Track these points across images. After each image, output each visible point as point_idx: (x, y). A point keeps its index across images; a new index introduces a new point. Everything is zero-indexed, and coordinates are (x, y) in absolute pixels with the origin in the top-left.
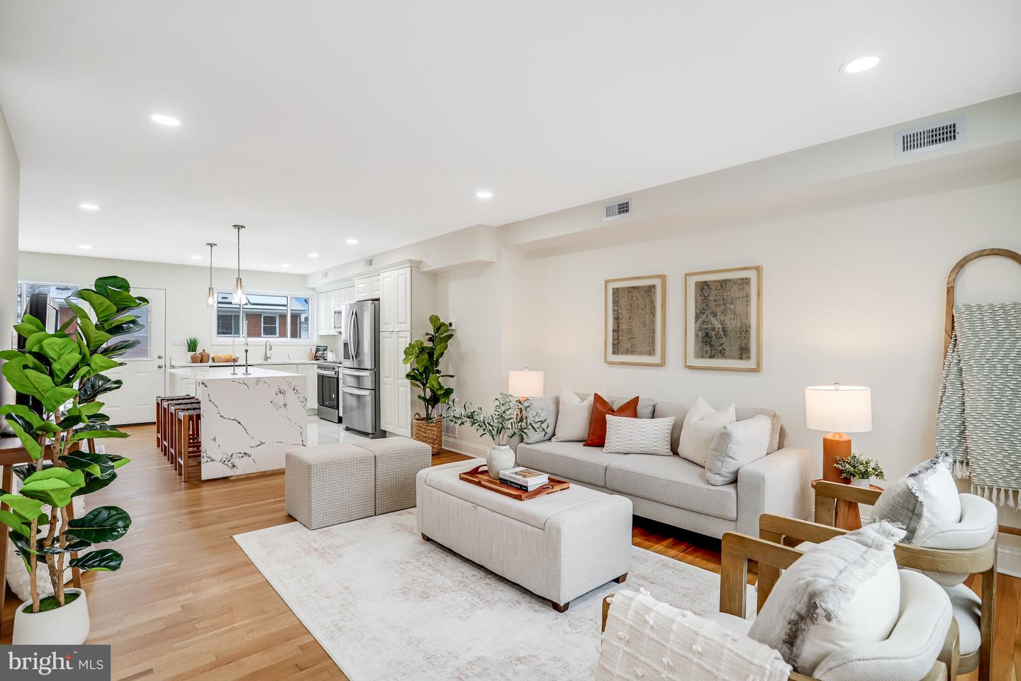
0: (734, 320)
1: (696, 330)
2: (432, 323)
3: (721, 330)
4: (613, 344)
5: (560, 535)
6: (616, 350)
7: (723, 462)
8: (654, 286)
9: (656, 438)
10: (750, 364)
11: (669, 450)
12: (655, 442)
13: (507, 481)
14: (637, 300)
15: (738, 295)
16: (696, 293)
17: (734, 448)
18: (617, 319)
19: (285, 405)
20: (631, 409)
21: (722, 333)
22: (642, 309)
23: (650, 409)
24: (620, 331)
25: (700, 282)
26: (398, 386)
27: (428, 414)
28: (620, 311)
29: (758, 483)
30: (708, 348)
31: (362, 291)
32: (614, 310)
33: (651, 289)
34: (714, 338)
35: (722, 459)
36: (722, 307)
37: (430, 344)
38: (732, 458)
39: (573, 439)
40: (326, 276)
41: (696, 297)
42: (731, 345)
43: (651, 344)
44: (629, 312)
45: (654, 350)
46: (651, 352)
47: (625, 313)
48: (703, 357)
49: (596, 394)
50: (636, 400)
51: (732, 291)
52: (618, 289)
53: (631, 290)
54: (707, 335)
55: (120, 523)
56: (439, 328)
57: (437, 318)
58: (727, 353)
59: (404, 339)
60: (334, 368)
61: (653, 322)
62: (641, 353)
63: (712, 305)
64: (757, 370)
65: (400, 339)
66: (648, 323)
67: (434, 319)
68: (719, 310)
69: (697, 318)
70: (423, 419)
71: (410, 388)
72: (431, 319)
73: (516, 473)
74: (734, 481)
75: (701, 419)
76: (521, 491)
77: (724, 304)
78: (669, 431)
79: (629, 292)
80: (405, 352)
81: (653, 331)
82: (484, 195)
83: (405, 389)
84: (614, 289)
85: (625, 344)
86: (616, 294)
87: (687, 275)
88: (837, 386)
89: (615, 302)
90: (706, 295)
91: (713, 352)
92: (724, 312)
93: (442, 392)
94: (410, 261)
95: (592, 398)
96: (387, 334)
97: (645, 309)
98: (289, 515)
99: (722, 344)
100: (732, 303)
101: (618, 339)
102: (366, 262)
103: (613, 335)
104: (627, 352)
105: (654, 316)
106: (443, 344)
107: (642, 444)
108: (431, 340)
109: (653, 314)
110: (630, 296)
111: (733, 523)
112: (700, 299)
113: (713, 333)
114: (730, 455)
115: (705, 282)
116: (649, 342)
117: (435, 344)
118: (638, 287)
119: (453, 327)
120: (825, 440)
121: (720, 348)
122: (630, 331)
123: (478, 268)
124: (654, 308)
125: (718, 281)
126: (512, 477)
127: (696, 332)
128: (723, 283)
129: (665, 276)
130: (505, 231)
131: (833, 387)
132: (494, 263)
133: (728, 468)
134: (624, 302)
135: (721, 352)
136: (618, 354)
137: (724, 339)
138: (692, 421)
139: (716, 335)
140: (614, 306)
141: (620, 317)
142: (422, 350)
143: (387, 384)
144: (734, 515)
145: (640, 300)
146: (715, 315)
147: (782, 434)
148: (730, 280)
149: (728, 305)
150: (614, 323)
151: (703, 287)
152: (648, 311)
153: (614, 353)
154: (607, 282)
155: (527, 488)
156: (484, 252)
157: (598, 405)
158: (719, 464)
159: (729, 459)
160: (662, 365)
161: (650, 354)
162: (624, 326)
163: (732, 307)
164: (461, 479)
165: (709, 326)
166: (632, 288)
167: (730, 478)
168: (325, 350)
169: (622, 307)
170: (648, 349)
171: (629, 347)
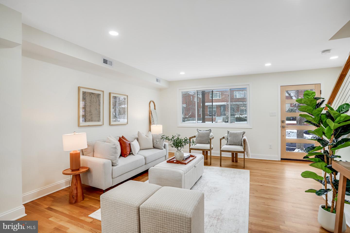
4: (83, 117)
8: (100, 94)
14: (94, 99)
22: (95, 103)
24: (86, 111)
32: (83, 102)
41: (113, 101)
43: (99, 117)
44: (90, 103)
45: (100, 120)
46: (99, 121)
47: (88, 103)
52: (85, 92)
53: (91, 94)
61: (100, 108)
62: (95, 121)
64: (127, 124)
66: (98, 109)
69: (113, 108)
79: (90, 95)
81: (100, 112)
84: (83, 92)
85: (88, 117)
86: (84, 94)
89: (84, 98)
101: (85, 115)
103: (83, 113)
104: (89, 121)
105: (100, 106)
110: (91, 96)
116: (98, 117)
118: (94, 94)
122: (90, 112)
124: (100, 103)
134: (88, 99)
136: (85, 122)
140: (83, 100)
141: (86, 105)
145: (95, 99)
152: (98, 104)
153: (83, 121)
160: (102, 125)
162: (88, 109)
166: (92, 93)
169: (87, 101)
170: (98, 119)
171: (90, 119)
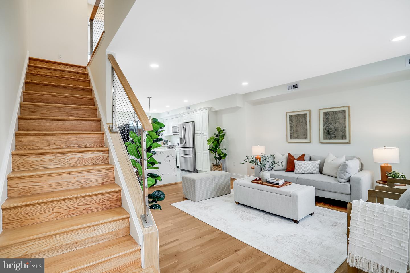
0: (339, 125)
1: (324, 129)
2: (217, 130)
3: (334, 129)
4: (290, 135)
5: (297, 197)
6: (291, 138)
7: (344, 174)
8: (306, 114)
9: (314, 168)
10: (347, 141)
11: (319, 172)
12: (314, 169)
13: (270, 182)
14: (299, 119)
15: (341, 116)
16: (323, 116)
17: (348, 170)
18: (291, 126)
19: (169, 161)
20: (302, 158)
21: (334, 130)
22: (302, 123)
23: (309, 158)
24: (293, 131)
25: (325, 112)
26: (204, 153)
27: (217, 163)
28: (292, 123)
29: (359, 181)
30: (329, 136)
31: (186, 118)
32: (290, 123)
33: (305, 115)
34: (331, 132)
35: (344, 173)
36: (334, 121)
37: (217, 138)
38: (348, 173)
39: (280, 169)
40: (169, 114)
41: (323, 117)
42: (338, 135)
43: (305, 135)
44: (296, 124)
45: (307, 137)
46: (306, 138)
47: (294, 124)
48: (327, 139)
49: (288, 153)
50: (304, 155)
51: (338, 115)
52: (291, 115)
54: (328, 131)
55: (162, 196)
56: (220, 132)
57: (220, 128)
58: (337, 137)
59: (206, 136)
60: (174, 148)
61: (306, 127)
62: (301, 138)
63: (330, 120)
64: (349, 143)
65: (204, 136)
66: (304, 127)
67: (218, 129)
68: (333, 122)
69: (324, 125)
70: (215, 165)
71: (209, 154)
72: (217, 128)
73: (273, 179)
74: (349, 181)
75: (332, 161)
76: (277, 185)
77: (335, 120)
78: (319, 165)
80: (208, 141)
81: (307, 130)
82: (245, 84)
83: (207, 154)
84: (290, 116)
85: (295, 135)
86: (291, 117)
87: (319, 110)
88: (385, 148)
89: (290, 120)
90: (328, 117)
91: (331, 137)
92: (335, 123)
93: (223, 155)
94: (208, 107)
95: (287, 155)
96: (198, 135)
97: (303, 122)
98: (184, 198)
99: (334, 134)
100: (338, 119)
101: (292, 134)
102: (187, 108)
103: (290, 132)
104: (296, 138)
105: (306, 125)
106: (222, 137)
107: (309, 170)
108: (217, 136)
109: (306, 124)
110: (296, 118)
111: (349, 195)
112: (325, 118)
113: (331, 130)
114: (347, 172)
115: (327, 112)
117: (219, 138)
118: (300, 115)
119: (225, 131)
120: (381, 166)
121: (334, 136)
122: (297, 131)
123: (236, 109)
124: (306, 122)
125: (332, 112)
126: (272, 181)
127: (324, 130)
128: (334, 112)
129: (310, 110)
130: (246, 96)
131: (384, 148)
132: (242, 107)
133: (347, 176)
134: (294, 120)
135: (334, 137)
136: (292, 139)
137: (335, 132)
138: (329, 161)
139: (332, 131)
140: (290, 122)
141: (293, 125)
142: (215, 140)
143: (198, 153)
144: (350, 193)
145: (301, 119)
146: (331, 124)
147: (362, 165)
148: (337, 111)
149: (337, 120)
150: (290, 128)
151: (326, 114)
153: (290, 139)
154: (287, 113)
155: (279, 184)
156: (238, 103)
157: (290, 157)
158: (343, 175)
159: (347, 173)
160: (310, 142)
161: (305, 139)
162: (294, 129)
163: (338, 121)
164: (252, 182)
165: (329, 128)
166: (297, 115)
167: (347, 180)
168: (167, 141)
169: (293, 122)
170: (304, 137)
171: (297, 136)
